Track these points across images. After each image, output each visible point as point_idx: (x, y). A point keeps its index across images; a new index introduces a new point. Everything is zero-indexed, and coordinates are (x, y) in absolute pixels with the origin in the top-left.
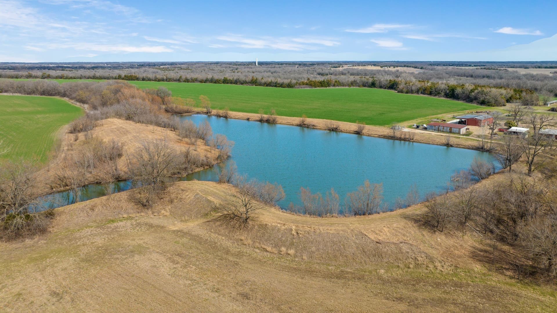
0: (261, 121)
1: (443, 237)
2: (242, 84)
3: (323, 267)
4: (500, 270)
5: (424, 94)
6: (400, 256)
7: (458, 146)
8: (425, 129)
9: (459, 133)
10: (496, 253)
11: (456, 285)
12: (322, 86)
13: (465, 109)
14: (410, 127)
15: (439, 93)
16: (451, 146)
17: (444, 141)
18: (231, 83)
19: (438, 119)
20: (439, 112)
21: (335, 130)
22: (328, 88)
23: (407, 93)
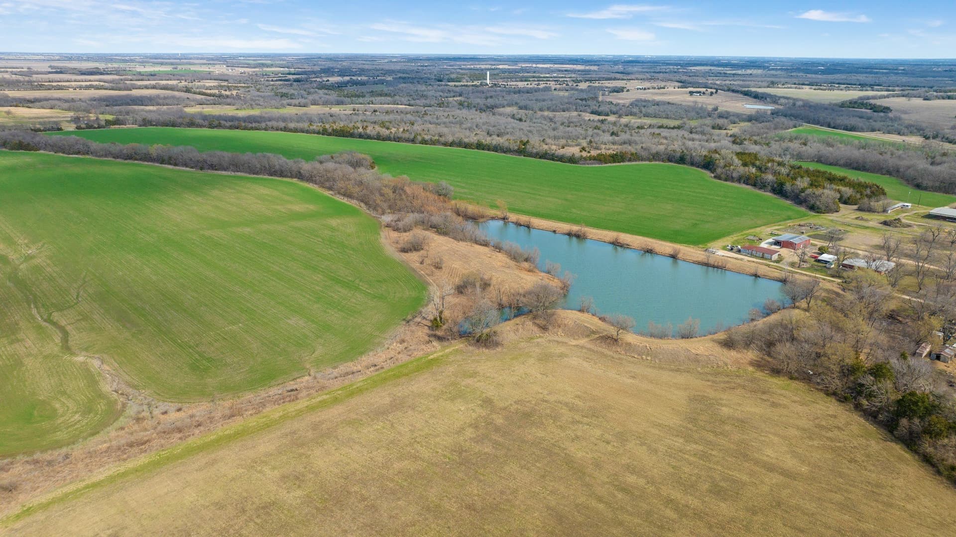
0: (569, 234)
1: (735, 353)
2: (505, 152)
3: (667, 366)
4: (762, 371)
5: (747, 184)
6: (709, 362)
7: (765, 277)
8: (739, 251)
9: (771, 259)
10: (763, 362)
11: (737, 376)
12: (614, 162)
13: (789, 218)
14: (724, 248)
15: (765, 186)
16: (759, 277)
17: (753, 271)
18: (489, 150)
19: (755, 236)
20: (759, 222)
21: (650, 251)
22: (622, 164)
23: (726, 180)
